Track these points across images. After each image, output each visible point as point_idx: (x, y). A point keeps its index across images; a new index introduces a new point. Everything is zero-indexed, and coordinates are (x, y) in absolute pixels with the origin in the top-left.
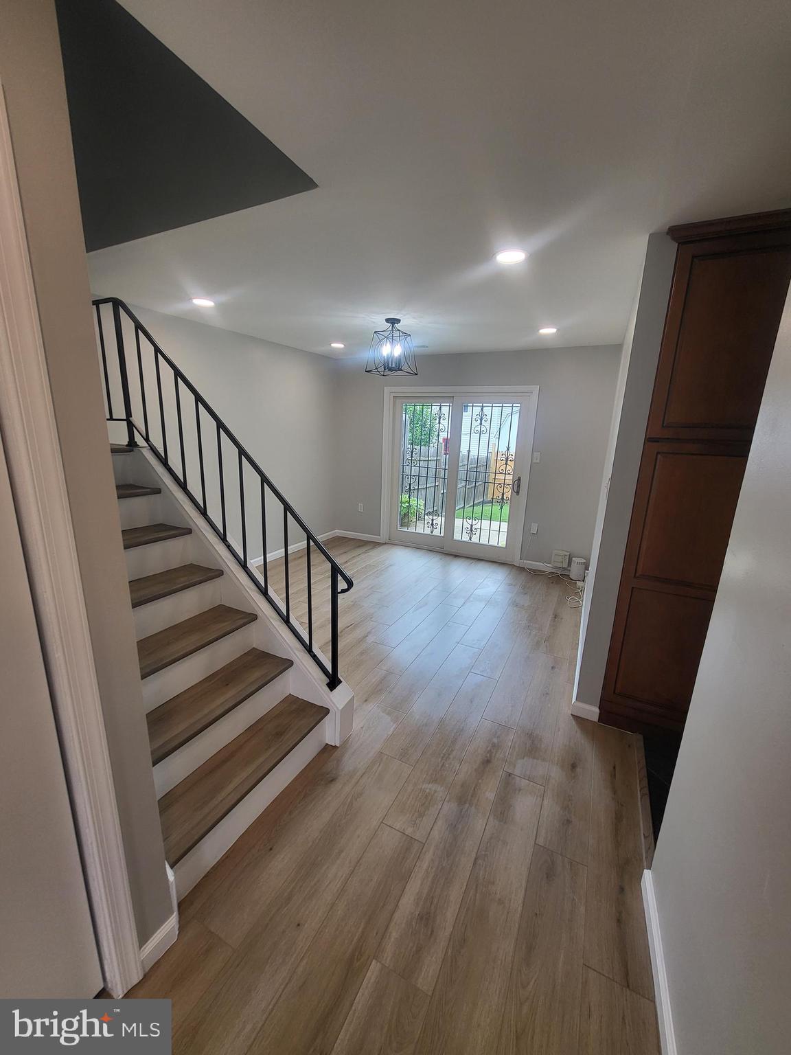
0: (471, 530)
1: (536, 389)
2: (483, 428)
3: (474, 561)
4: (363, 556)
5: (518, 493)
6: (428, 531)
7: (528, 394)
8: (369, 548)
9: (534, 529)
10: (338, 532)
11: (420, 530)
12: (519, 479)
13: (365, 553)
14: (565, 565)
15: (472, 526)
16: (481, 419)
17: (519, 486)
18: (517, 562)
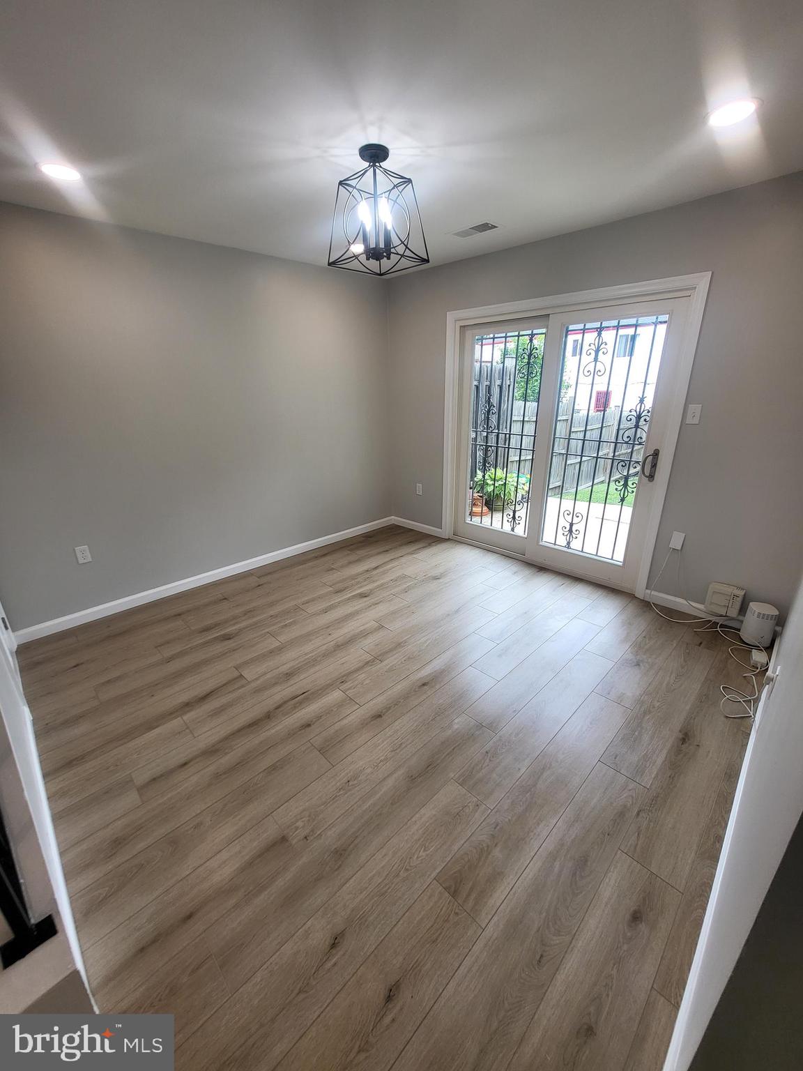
0: (571, 531)
1: (702, 281)
2: (599, 367)
3: (568, 582)
4: (403, 560)
5: (651, 477)
6: (507, 527)
7: (688, 293)
8: (421, 546)
9: (677, 541)
10: (394, 519)
11: (497, 525)
12: (656, 454)
13: (411, 553)
14: (733, 612)
15: (571, 525)
16: (597, 351)
17: (654, 466)
18: (641, 591)
